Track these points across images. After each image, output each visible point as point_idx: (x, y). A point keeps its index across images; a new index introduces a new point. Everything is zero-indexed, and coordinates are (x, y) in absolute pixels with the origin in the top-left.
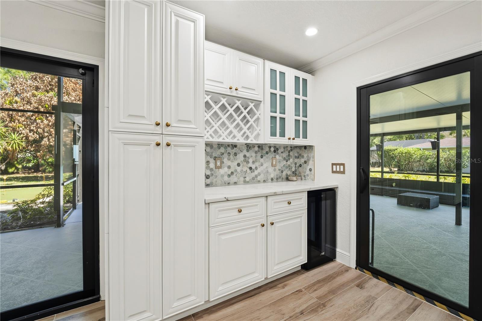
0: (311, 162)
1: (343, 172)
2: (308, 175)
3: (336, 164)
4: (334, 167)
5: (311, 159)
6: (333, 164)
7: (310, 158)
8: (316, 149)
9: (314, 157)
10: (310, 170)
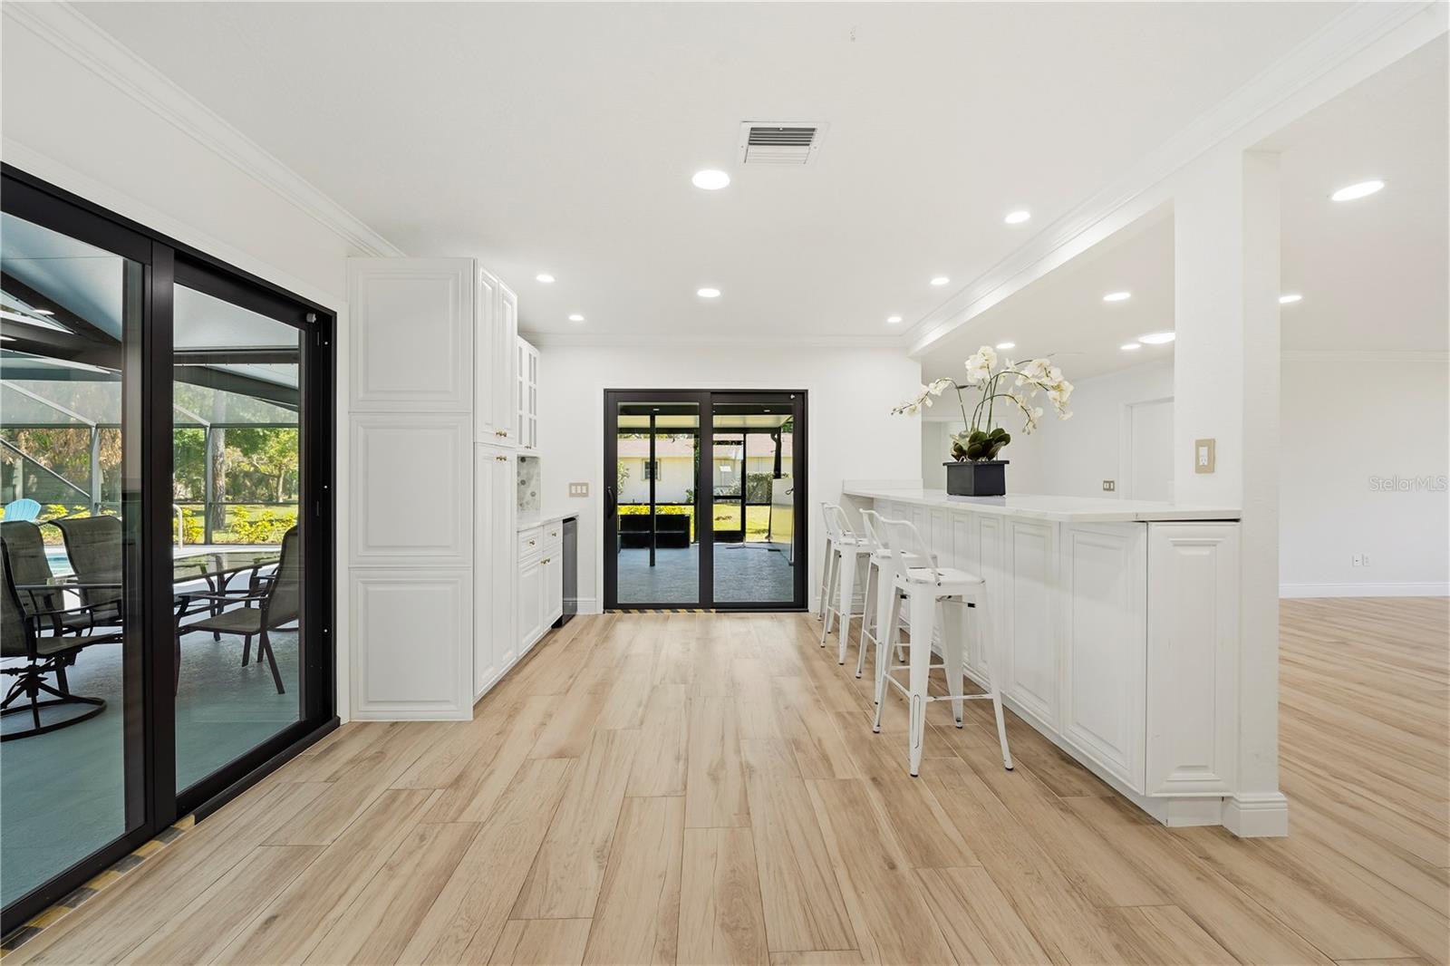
0: (533, 482)
1: (586, 495)
2: (527, 503)
3: (576, 485)
4: (573, 488)
5: (535, 477)
6: (571, 485)
7: (533, 476)
8: (542, 463)
9: (539, 474)
10: (533, 494)
